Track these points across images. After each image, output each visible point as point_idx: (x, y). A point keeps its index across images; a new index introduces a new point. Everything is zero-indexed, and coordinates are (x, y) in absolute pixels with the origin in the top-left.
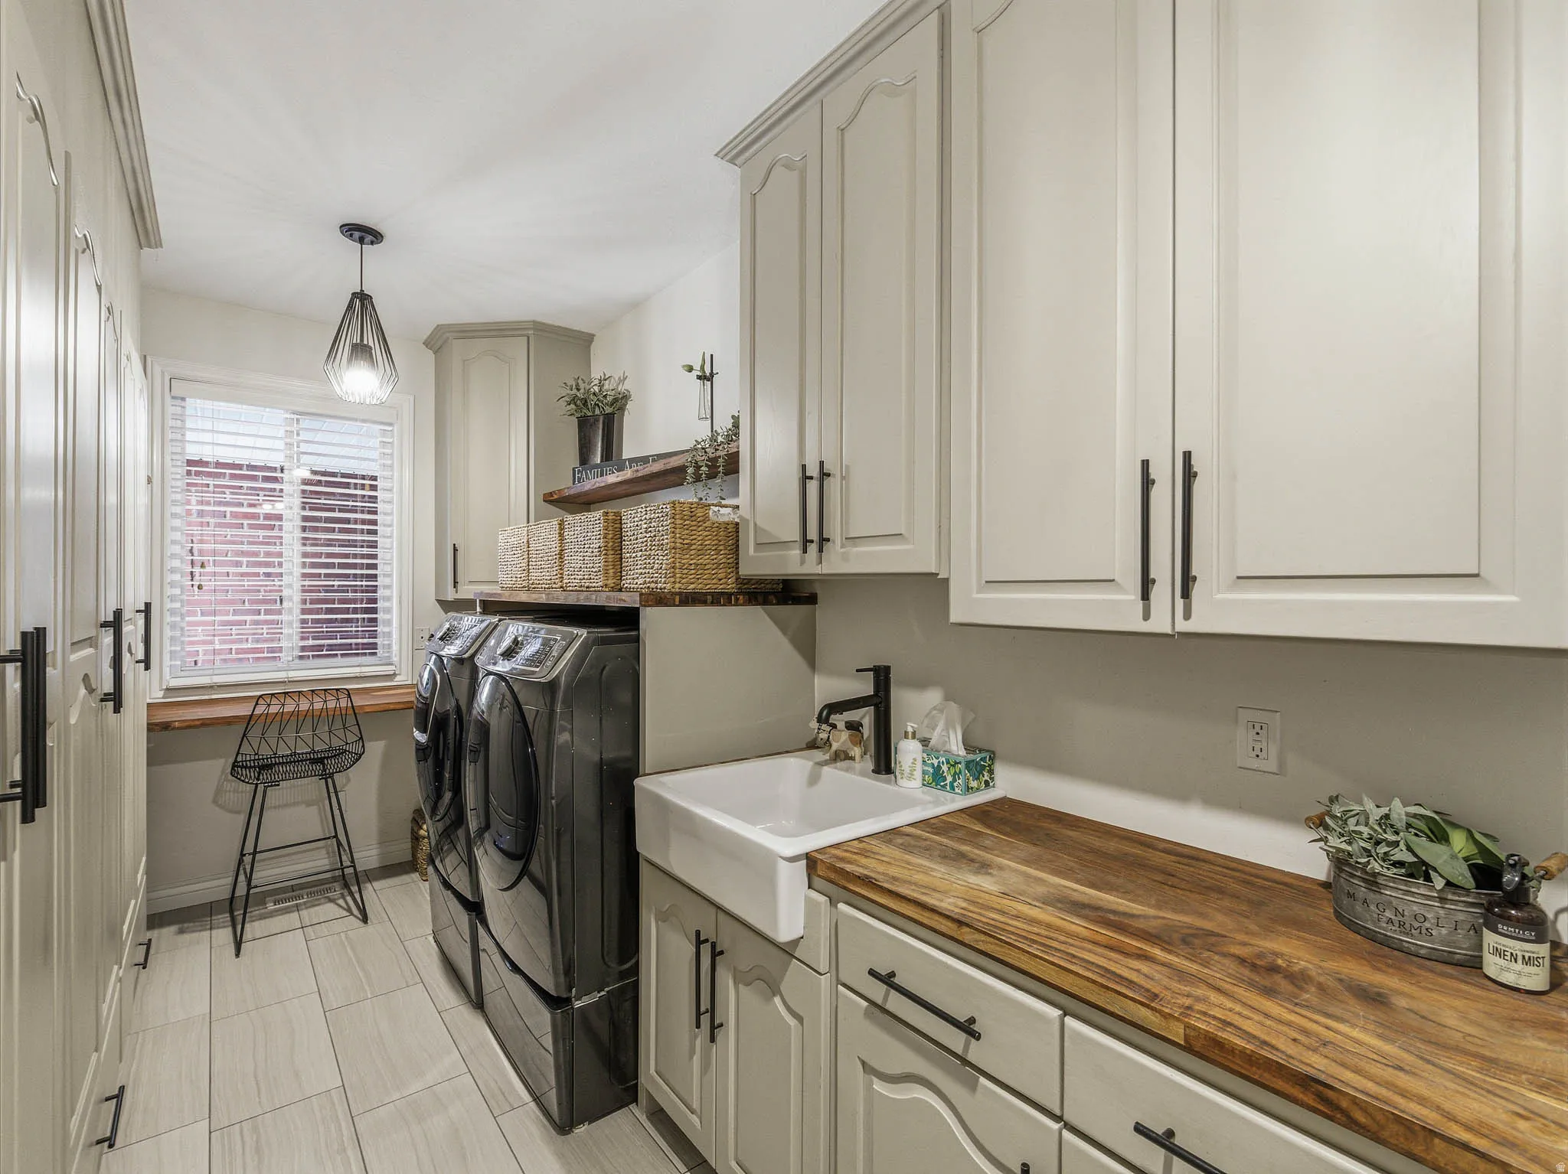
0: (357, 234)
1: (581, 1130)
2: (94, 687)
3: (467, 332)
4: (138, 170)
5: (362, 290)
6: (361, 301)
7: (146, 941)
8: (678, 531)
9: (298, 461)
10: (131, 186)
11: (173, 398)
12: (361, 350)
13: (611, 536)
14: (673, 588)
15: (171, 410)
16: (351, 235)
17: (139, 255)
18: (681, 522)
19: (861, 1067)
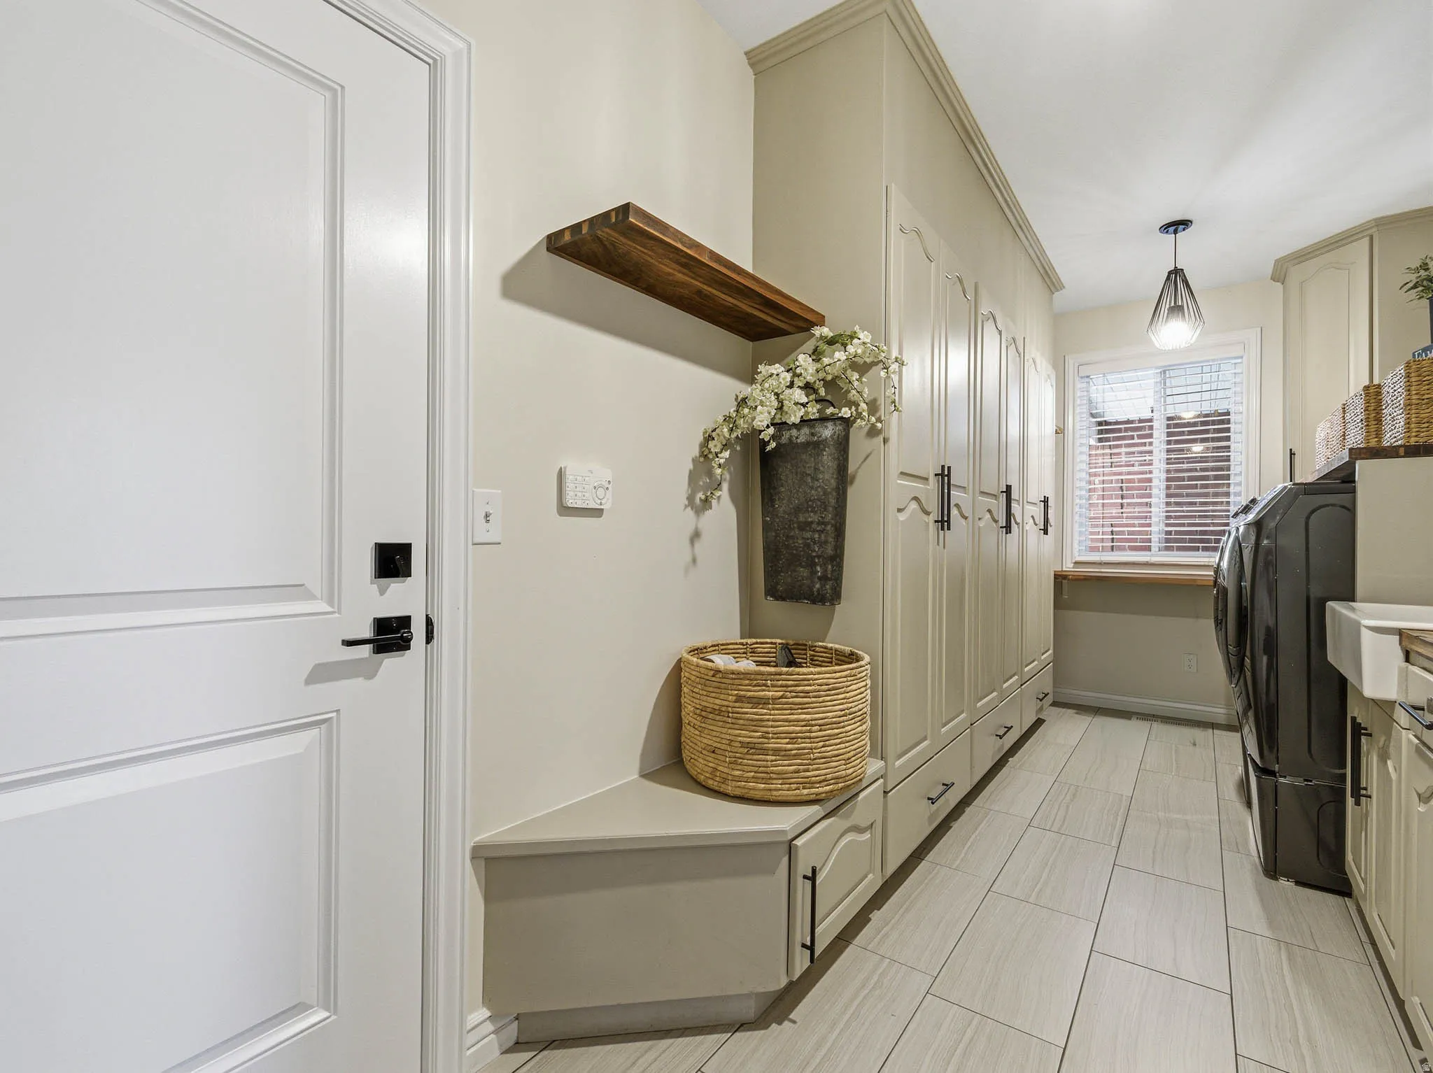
0: (1172, 229)
1: (1285, 884)
2: (997, 519)
3: (1302, 256)
4: (1039, 255)
5: (1176, 267)
6: (1176, 275)
7: (1046, 693)
8: (1413, 388)
9: (1165, 402)
10: (1038, 265)
11: (1082, 377)
12: (1177, 309)
13: (1372, 408)
14: (1408, 442)
15: (1079, 385)
16: (1167, 232)
17: (1051, 299)
18: (1417, 379)
19: (1417, 799)
